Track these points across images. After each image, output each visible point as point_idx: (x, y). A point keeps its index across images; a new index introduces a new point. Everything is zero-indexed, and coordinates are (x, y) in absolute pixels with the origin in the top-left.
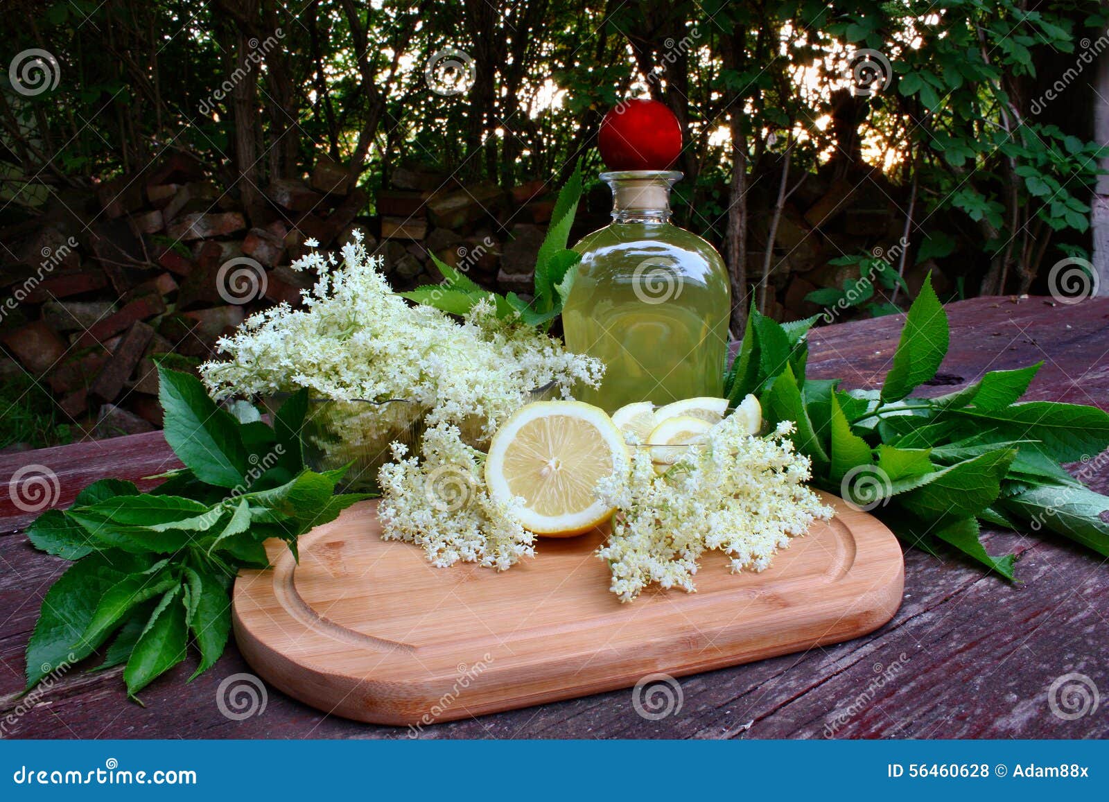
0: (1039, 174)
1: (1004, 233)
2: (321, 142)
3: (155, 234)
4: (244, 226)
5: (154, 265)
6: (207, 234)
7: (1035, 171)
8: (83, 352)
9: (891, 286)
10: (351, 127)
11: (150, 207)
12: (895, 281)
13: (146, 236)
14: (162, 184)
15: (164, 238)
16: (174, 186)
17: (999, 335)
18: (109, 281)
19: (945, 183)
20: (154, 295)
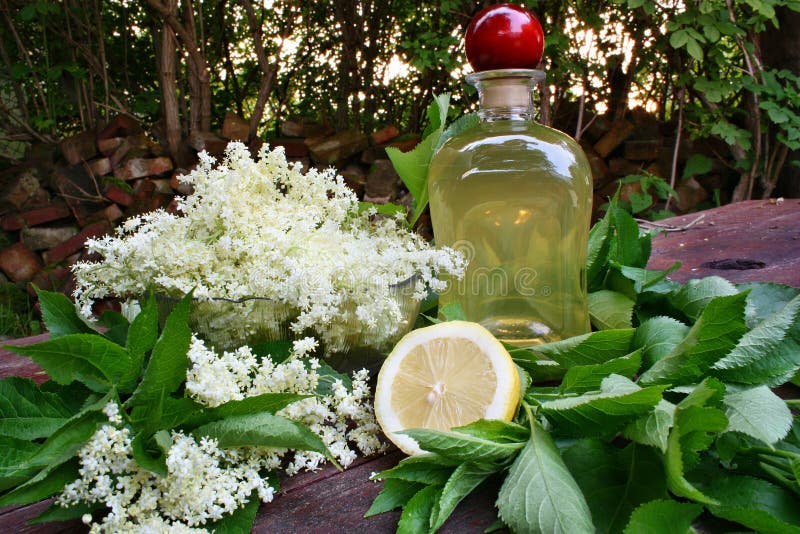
0: (778, 107)
1: (751, 153)
2: (230, 106)
3: (105, 175)
4: (171, 168)
5: (105, 199)
6: (144, 174)
7: (775, 105)
8: (52, 265)
9: (666, 197)
10: (252, 95)
11: (100, 155)
12: (668, 193)
13: (98, 177)
14: (109, 138)
15: (112, 178)
16: (118, 139)
17: (776, 228)
18: (71, 211)
19: (705, 117)
20: (104, 222)
